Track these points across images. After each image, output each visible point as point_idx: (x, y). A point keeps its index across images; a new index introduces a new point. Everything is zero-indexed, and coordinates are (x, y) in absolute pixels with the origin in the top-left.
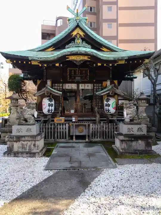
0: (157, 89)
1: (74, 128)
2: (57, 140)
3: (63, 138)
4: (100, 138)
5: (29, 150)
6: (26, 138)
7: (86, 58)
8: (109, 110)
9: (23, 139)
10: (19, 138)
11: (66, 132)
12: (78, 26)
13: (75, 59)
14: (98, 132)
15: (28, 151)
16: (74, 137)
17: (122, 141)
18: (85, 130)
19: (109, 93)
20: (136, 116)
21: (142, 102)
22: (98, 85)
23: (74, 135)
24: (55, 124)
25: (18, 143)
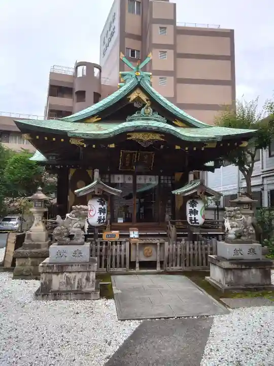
0: (252, 185)
1: (138, 249)
2: (112, 270)
3: (121, 267)
4: (180, 266)
5: (78, 287)
6: (75, 268)
7: (157, 137)
8: (195, 220)
9: (70, 269)
10: (61, 268)
11: (125, 255)
12: (139, 86)
13: (141, 138)
14: (176, 255)
15: (76, 289)
16: (137, 265)
17: (227, 270)
18: (154, 252)
19: (196, 193)
20: (245, 230)
21: (245, 207)
22: (166, 178)
23: (137, 261)
24: (108, 242)
25: (59, 276)
